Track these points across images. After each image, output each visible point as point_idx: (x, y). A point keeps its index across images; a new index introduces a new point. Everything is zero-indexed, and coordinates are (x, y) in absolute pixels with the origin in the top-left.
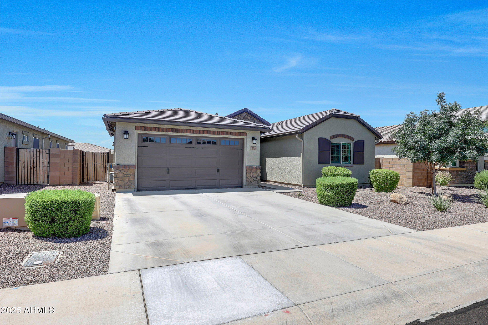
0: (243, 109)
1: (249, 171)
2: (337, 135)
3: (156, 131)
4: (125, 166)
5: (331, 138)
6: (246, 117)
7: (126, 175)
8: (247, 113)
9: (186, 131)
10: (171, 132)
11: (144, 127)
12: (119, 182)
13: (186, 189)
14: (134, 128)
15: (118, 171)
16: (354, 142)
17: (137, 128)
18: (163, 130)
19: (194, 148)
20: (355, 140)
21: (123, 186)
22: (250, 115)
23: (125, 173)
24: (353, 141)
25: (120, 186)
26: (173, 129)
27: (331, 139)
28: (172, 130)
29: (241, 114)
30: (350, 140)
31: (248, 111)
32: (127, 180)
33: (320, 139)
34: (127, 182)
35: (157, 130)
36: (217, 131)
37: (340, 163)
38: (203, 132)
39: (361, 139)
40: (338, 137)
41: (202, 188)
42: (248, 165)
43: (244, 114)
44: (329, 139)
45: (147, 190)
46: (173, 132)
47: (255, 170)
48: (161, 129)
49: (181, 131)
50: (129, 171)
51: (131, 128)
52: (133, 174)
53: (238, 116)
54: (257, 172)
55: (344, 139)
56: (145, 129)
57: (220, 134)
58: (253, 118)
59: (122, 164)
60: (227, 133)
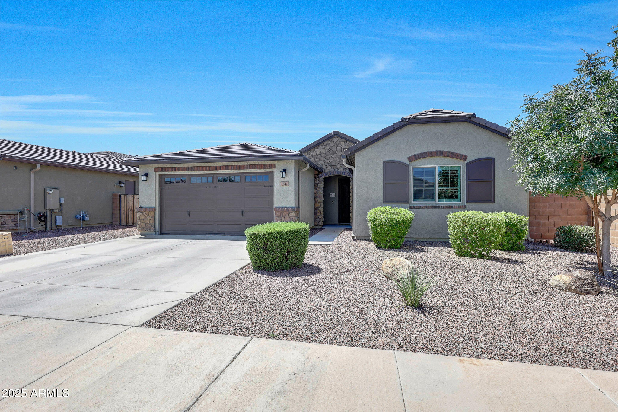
0: (332, 133)
1: (279, 214)
2: (424, 153)
3: (172, 171)
4: (145, 208)
5: (411, 159)
6: (338, 143)
7: (147, 218)
8: (339, 138)
9: (202, 168)
10: (187, 170)
11: (162, 168)
12: (142, 224)
13: (207, 234)
14: (154, 169)
15: (141, 213)
16: (466, 162)
17: (156, 170)
18: (179, 169)
19: (214, 187)
20: (469, 160)
21: (145, 228)
22: (343, 140)
23: (146, 215)
24: (465, 160)
25: (143, 228)
26: (189, 167)
27: (410, 161)
28: (188, 169)
29: (331, 140)
30: (456, 160)
31: (338, 135)
32: (148, 222)
33: (385, 163)
34: (148, 224)
35: (173, 169)
36: (236, 166)
37: (435, 201)
38: (220, 168)
39: (485, 156)
40: (427, 156)
41: (224, 234)
42: (278, 207)
43: (336, 139)
44: (407, 162)
45: (169, 234)
46: (189, 170)
47: (287, 213)
48: (176, 169)
49: (196, 169)
50: (149, 213)
51: (151, 170)
52: (154, 217)
53: (326, 142)
54: (291, 216)
55: (442, 158)
56: (163, 169)
57: (240, 169)
58: (348, 142)
59: (144, 207)
60: (249, 167)
